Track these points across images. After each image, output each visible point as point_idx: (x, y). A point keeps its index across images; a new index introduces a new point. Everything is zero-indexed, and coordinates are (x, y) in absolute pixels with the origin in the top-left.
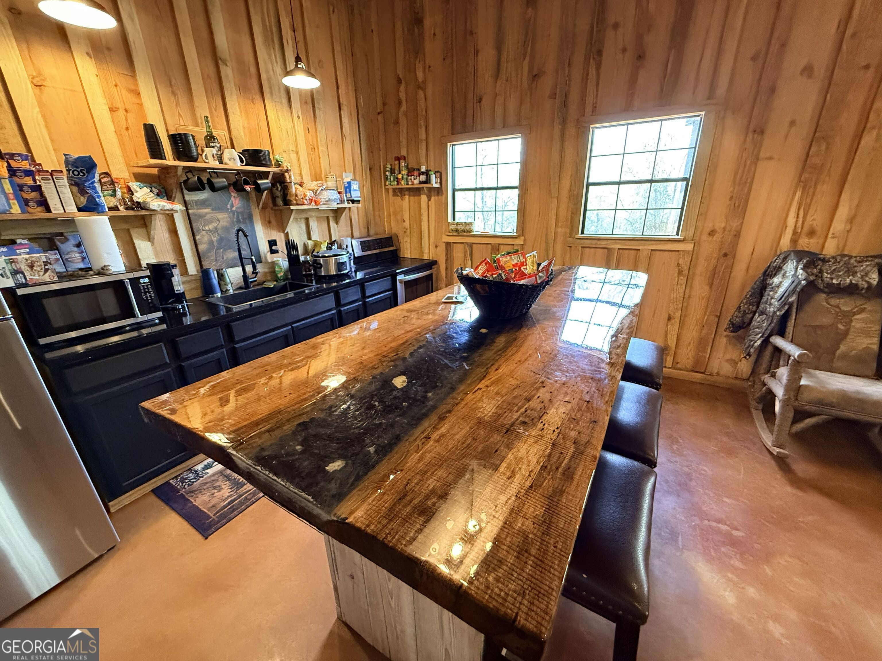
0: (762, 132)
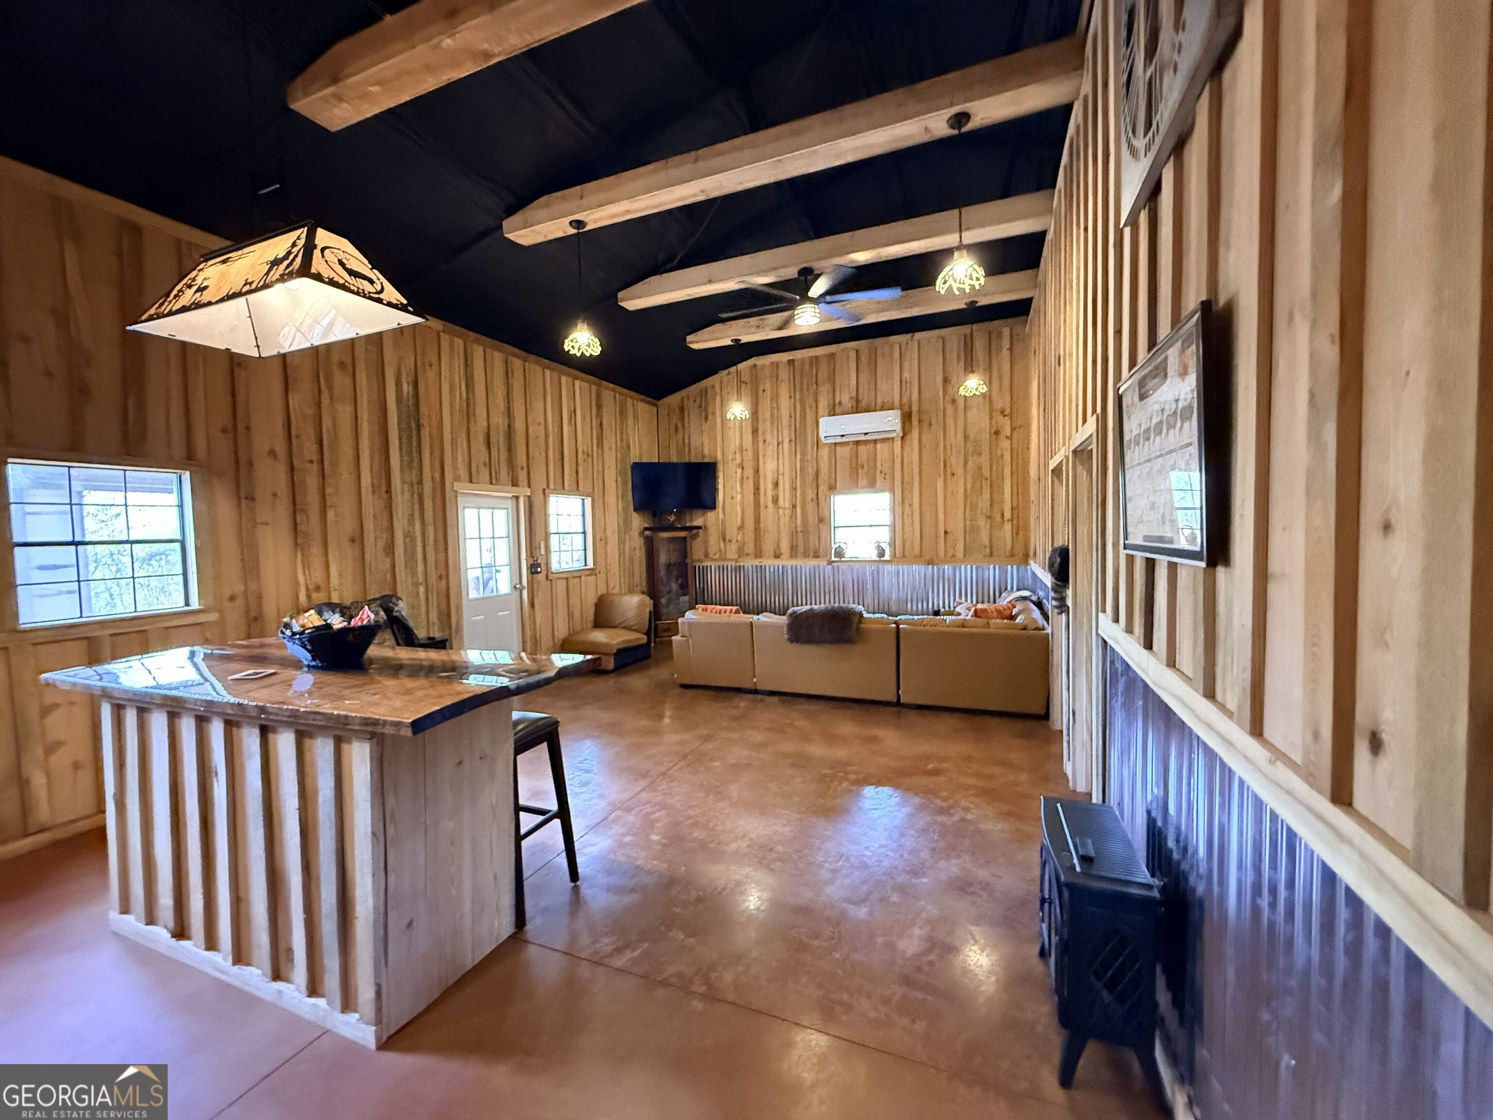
0: (253, 500)
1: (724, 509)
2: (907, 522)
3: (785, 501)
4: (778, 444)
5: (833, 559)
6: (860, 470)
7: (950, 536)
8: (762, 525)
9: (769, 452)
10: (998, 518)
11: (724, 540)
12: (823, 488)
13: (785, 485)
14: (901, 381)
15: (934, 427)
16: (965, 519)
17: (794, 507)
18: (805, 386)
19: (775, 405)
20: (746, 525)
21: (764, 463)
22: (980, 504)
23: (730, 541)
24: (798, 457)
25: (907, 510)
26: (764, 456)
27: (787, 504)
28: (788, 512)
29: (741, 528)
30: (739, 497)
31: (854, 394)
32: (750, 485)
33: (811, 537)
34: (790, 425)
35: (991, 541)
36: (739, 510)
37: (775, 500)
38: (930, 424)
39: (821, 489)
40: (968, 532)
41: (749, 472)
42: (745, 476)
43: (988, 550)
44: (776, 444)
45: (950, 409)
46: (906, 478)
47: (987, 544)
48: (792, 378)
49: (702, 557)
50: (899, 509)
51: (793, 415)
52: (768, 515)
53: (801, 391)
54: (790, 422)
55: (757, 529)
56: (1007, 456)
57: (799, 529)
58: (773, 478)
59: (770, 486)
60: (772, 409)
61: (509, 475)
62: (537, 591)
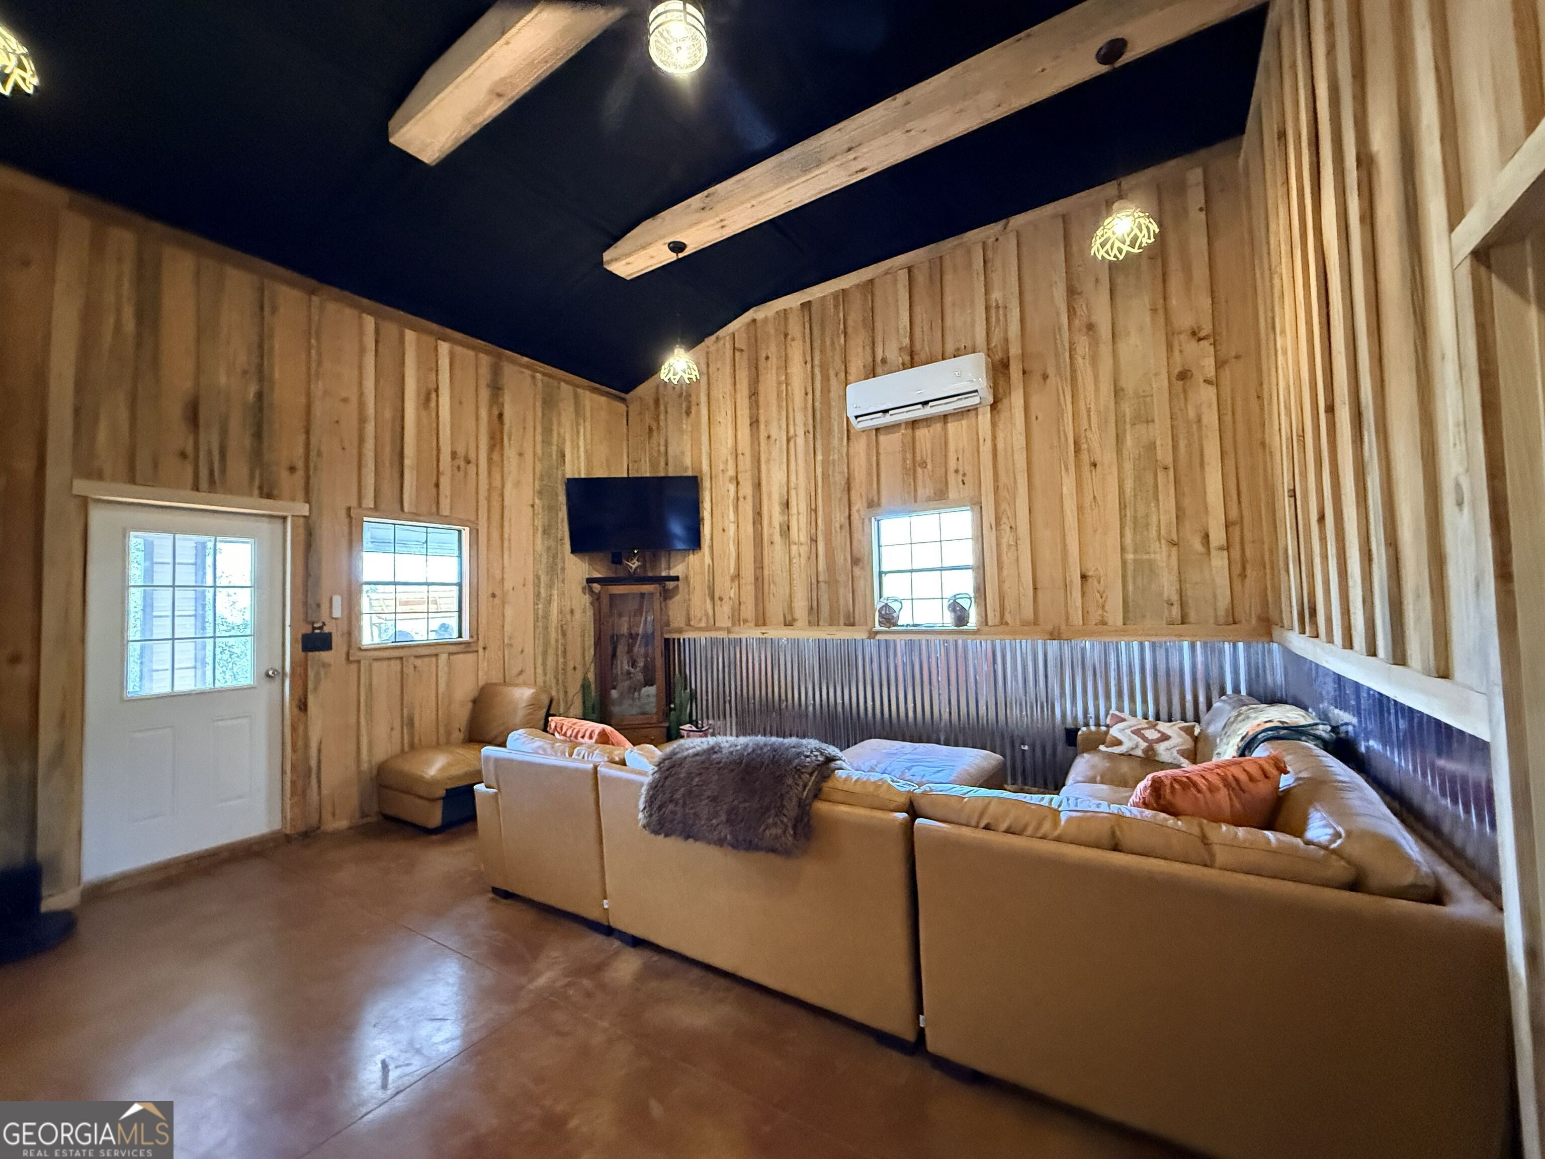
1: (712, 547)
2: (1007, 559)
3: (800, 531)
4: (788, 441)
5: (878, 627)
6: (919, 470)
7: (1092, 583)
8: (766, 573)
9: (775, 454)
10: (1197, 545)
11: (712, 598)
12: (859, 505)
13: (799, 505)
14: (987, 308)
15: (1053, 380)
16: (1123, 549)
17: (814, 540)
18: (828, 342)
19: (783, 378)
20: (743, 573)
21: (769, 471)
22: (1154, 519)
23: (721, 599)
24: (819, 457)
25: (1007, 537)
26: (768, 461)
27: (803, 538)
28: (804, 550)
29: (737, 576)
30: (732, 529)
31: (906, 341)
32: (747, 508)
33: (841, 591)
34: (806, 408)
35: (1181, 592)
36: (732, 548)
37: (786, 530)
38: (1045, 377)
39: (854, 510)
40: (1130, 573)
41: (747, 489)
42: (741, 495)
43: (1176, 611)
44: (785, 439)
45: (1083, 344)
46: (1003, 479)
47: (1175, 598)
48: (807, 331)
49: (682, 625)
50: (990, 538)
51: (810, 391)
52: (776, 554)
53: (822, 351)
54: (806, 401)
55: (759, 580)
56: (1211, 418)
57: (821, 578)
58: (781, 496)
59: (777, 509)
60: (779, 383)
61: (252, 478)
62: (318, 681)
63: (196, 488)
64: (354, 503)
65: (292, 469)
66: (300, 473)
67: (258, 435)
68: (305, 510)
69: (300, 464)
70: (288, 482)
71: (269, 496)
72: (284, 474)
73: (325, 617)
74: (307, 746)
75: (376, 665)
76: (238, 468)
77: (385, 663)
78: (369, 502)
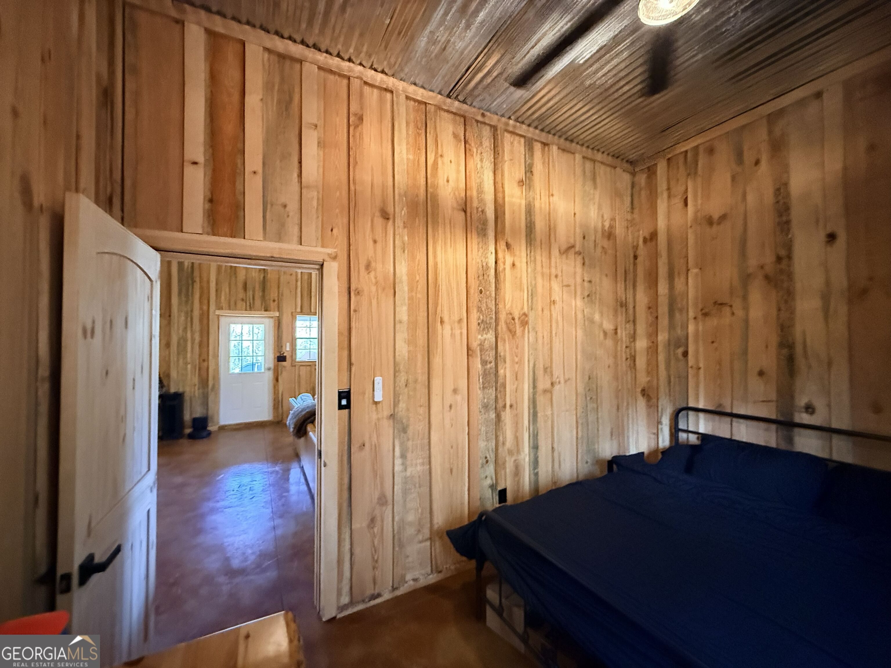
61: (262, 304)
62: (281, 373)
63: (246, 310)
64: (294, 311)
65: (274, 301)
66: (276, 302)
67: (264, 291)
68: (277, 314)
69: (276, 299)
70: (273, 305)
71: (266, 310)
72: (271, 302)
73: (284, 350)
74: (278, 393)
75: (301, 368)
76: (258, 302)
77: (305, 367)
78: (299, 310)
